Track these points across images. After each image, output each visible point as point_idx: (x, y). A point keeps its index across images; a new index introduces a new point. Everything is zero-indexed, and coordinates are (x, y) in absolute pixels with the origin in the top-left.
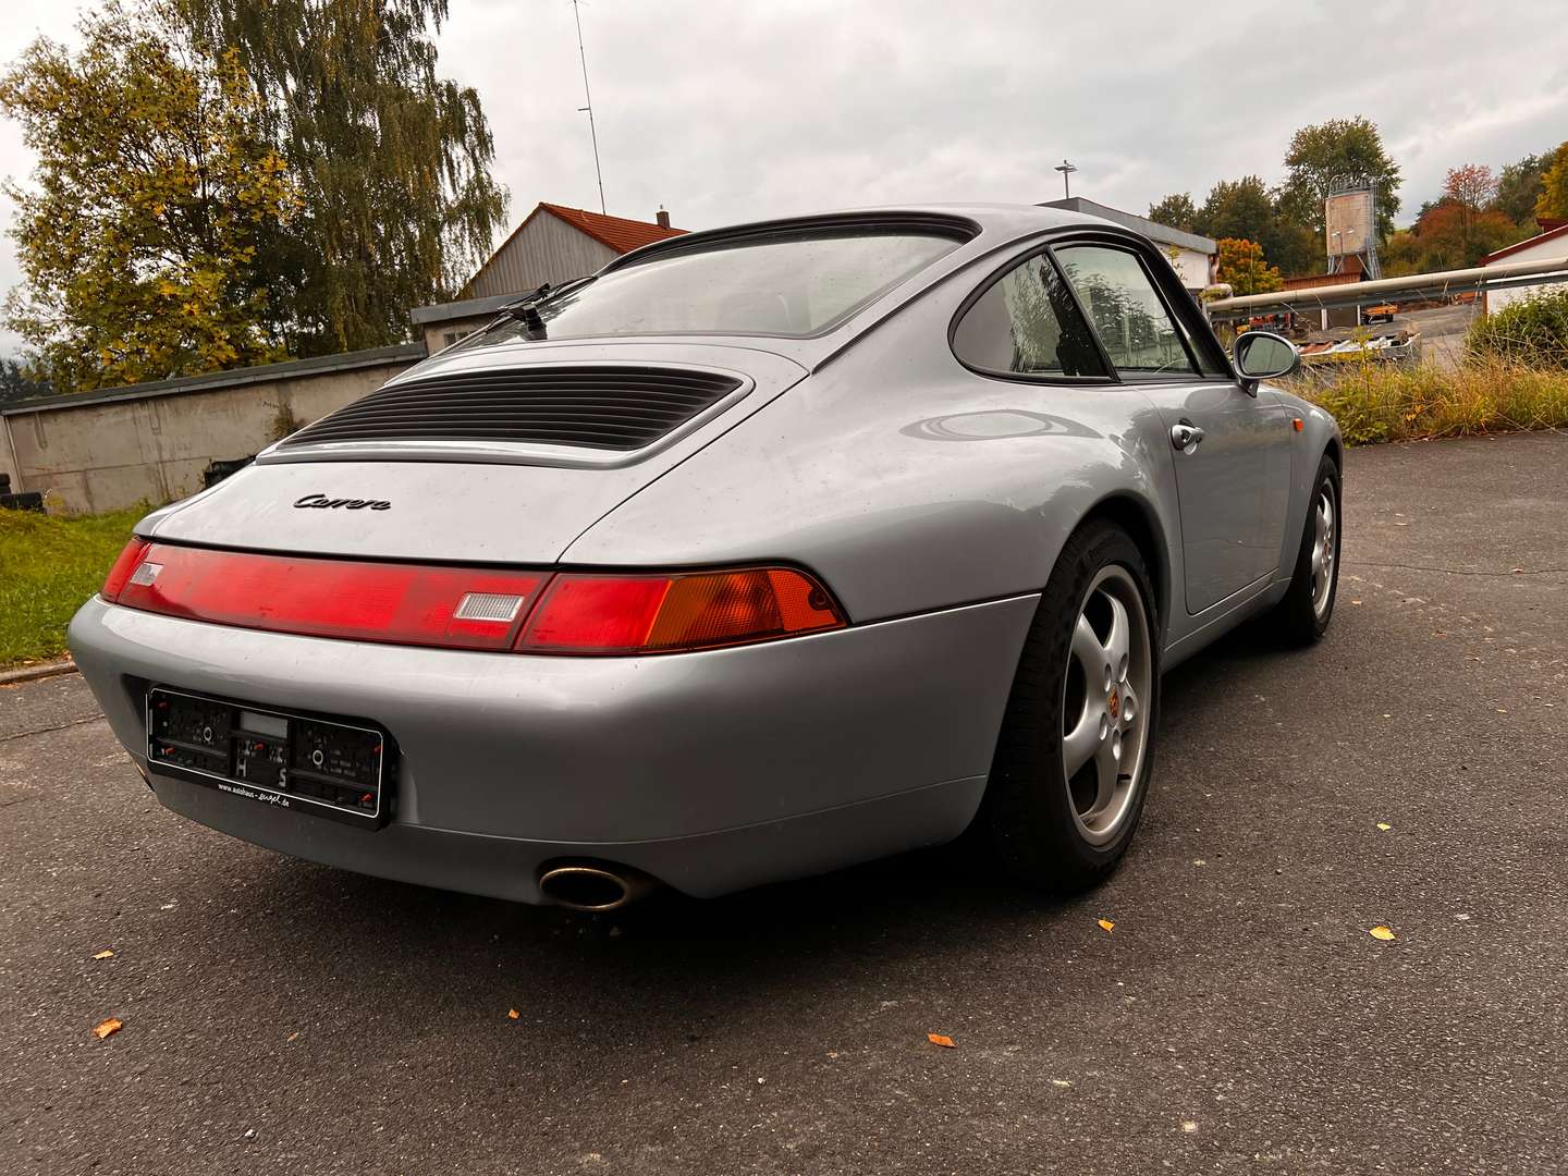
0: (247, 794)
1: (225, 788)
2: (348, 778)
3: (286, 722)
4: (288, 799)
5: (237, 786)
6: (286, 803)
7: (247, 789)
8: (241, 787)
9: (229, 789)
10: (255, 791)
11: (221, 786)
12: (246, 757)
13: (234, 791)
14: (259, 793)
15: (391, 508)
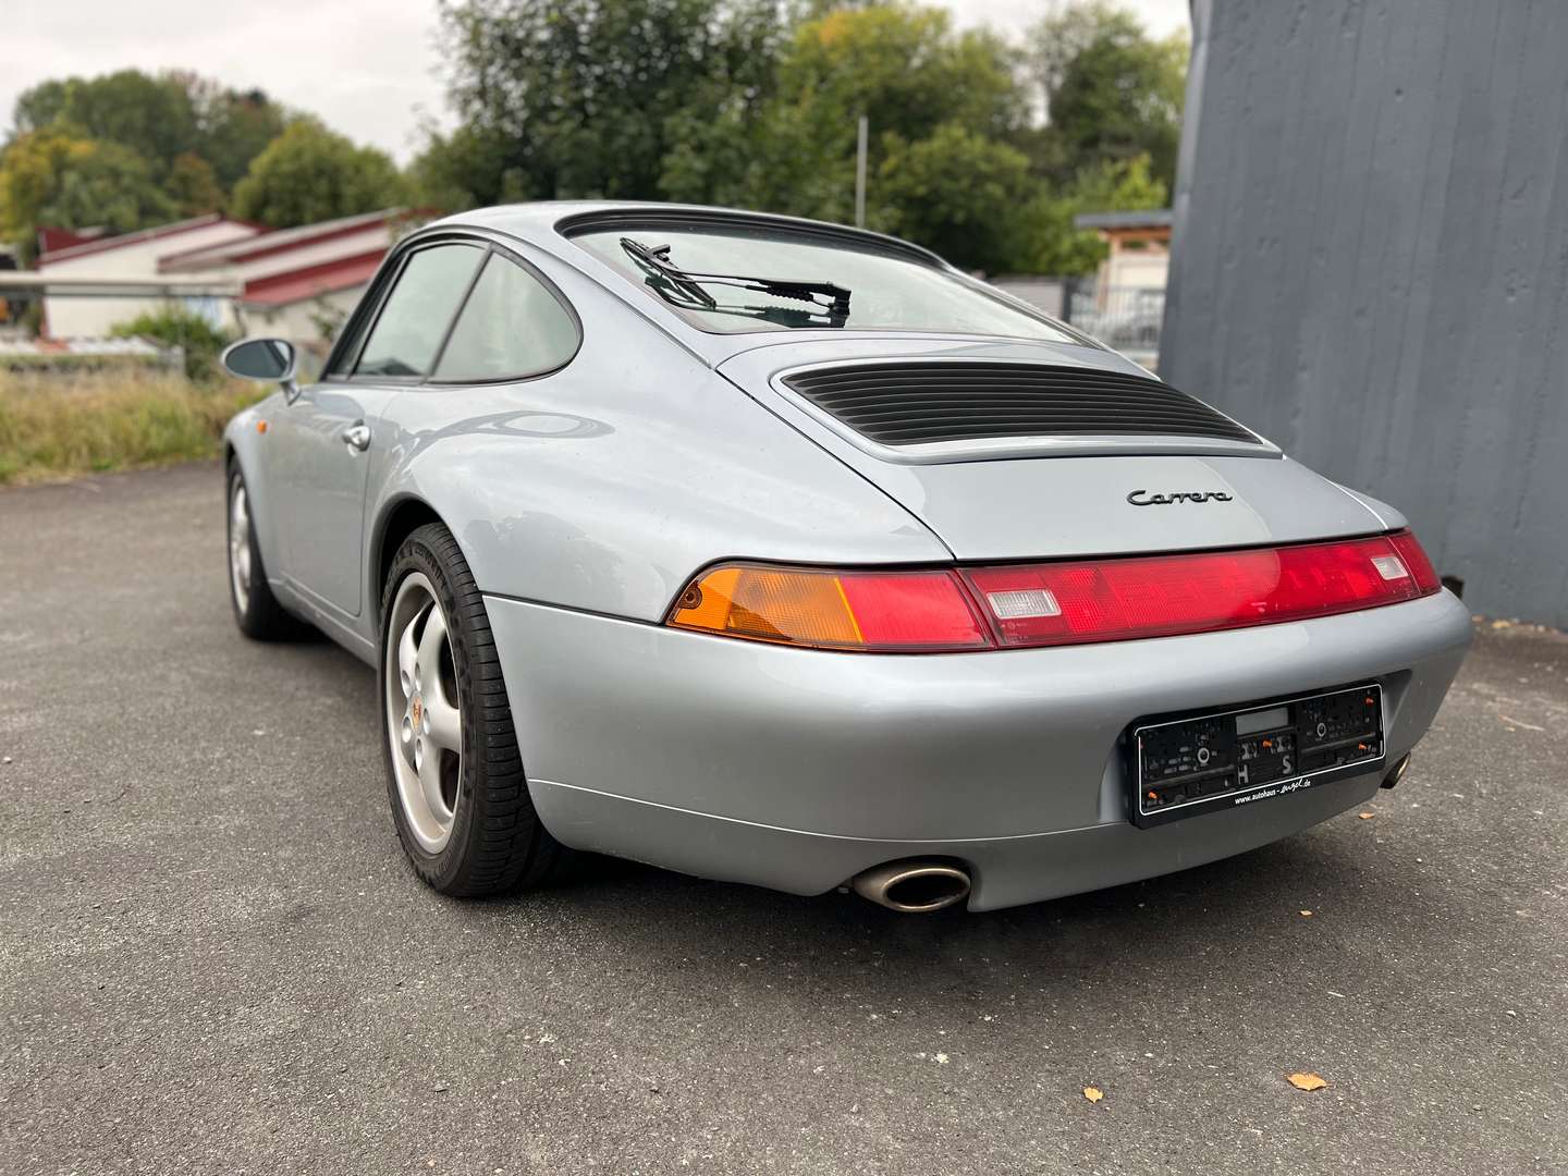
0: (1269, 793)
1: (1243, 800)
2: (1346, 737)
3: (1285, 709)
4: (1309, 779)
5: (1256, 792)
6: (1308, 783)
7: (1268, 789)
8: (1261, 791)
9: (1248, 799)
10: (1275, 788)
11: (1237, 801)
12: (1245, 762)
13: (1254, 797)
14: (1280, 786)
15: (1231, 499)
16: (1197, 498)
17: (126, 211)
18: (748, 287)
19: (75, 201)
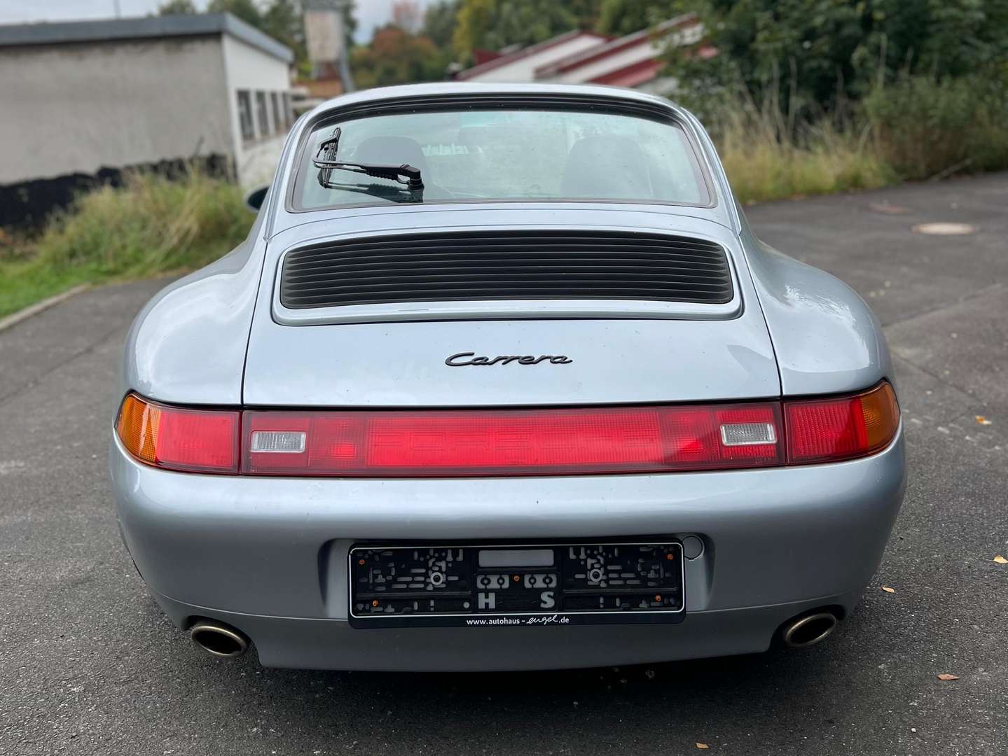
0: (510, 622)
1: (476, 622)
2: (633, 586)
4: (567, 616)
5: (497, 618)
6: (566, 621)
7: (508, 618)
8: (501, 618)
9: (483, 622)
10: (521, 618)
11: (469, 622)
12: (492, 590)
13: (491, 622)
14: (528, 618)
15: (571, 361)
16: (528, 361)
17: (541, 28)
18: (355, 171)
19: (508, 26)
